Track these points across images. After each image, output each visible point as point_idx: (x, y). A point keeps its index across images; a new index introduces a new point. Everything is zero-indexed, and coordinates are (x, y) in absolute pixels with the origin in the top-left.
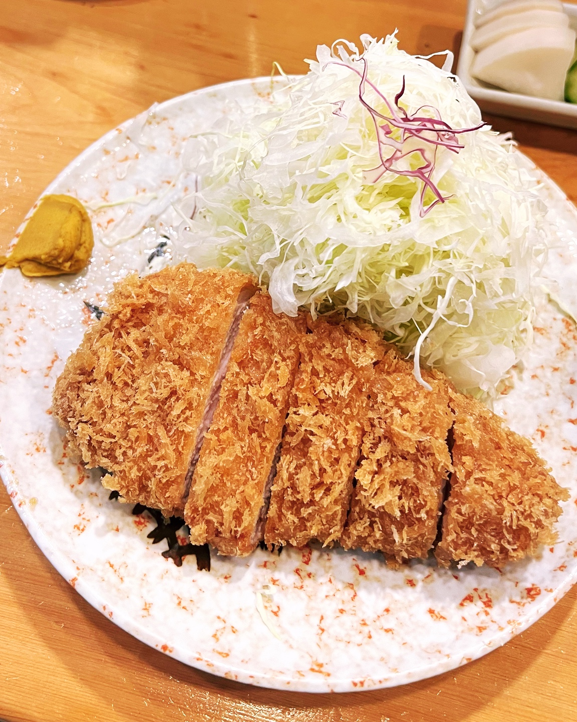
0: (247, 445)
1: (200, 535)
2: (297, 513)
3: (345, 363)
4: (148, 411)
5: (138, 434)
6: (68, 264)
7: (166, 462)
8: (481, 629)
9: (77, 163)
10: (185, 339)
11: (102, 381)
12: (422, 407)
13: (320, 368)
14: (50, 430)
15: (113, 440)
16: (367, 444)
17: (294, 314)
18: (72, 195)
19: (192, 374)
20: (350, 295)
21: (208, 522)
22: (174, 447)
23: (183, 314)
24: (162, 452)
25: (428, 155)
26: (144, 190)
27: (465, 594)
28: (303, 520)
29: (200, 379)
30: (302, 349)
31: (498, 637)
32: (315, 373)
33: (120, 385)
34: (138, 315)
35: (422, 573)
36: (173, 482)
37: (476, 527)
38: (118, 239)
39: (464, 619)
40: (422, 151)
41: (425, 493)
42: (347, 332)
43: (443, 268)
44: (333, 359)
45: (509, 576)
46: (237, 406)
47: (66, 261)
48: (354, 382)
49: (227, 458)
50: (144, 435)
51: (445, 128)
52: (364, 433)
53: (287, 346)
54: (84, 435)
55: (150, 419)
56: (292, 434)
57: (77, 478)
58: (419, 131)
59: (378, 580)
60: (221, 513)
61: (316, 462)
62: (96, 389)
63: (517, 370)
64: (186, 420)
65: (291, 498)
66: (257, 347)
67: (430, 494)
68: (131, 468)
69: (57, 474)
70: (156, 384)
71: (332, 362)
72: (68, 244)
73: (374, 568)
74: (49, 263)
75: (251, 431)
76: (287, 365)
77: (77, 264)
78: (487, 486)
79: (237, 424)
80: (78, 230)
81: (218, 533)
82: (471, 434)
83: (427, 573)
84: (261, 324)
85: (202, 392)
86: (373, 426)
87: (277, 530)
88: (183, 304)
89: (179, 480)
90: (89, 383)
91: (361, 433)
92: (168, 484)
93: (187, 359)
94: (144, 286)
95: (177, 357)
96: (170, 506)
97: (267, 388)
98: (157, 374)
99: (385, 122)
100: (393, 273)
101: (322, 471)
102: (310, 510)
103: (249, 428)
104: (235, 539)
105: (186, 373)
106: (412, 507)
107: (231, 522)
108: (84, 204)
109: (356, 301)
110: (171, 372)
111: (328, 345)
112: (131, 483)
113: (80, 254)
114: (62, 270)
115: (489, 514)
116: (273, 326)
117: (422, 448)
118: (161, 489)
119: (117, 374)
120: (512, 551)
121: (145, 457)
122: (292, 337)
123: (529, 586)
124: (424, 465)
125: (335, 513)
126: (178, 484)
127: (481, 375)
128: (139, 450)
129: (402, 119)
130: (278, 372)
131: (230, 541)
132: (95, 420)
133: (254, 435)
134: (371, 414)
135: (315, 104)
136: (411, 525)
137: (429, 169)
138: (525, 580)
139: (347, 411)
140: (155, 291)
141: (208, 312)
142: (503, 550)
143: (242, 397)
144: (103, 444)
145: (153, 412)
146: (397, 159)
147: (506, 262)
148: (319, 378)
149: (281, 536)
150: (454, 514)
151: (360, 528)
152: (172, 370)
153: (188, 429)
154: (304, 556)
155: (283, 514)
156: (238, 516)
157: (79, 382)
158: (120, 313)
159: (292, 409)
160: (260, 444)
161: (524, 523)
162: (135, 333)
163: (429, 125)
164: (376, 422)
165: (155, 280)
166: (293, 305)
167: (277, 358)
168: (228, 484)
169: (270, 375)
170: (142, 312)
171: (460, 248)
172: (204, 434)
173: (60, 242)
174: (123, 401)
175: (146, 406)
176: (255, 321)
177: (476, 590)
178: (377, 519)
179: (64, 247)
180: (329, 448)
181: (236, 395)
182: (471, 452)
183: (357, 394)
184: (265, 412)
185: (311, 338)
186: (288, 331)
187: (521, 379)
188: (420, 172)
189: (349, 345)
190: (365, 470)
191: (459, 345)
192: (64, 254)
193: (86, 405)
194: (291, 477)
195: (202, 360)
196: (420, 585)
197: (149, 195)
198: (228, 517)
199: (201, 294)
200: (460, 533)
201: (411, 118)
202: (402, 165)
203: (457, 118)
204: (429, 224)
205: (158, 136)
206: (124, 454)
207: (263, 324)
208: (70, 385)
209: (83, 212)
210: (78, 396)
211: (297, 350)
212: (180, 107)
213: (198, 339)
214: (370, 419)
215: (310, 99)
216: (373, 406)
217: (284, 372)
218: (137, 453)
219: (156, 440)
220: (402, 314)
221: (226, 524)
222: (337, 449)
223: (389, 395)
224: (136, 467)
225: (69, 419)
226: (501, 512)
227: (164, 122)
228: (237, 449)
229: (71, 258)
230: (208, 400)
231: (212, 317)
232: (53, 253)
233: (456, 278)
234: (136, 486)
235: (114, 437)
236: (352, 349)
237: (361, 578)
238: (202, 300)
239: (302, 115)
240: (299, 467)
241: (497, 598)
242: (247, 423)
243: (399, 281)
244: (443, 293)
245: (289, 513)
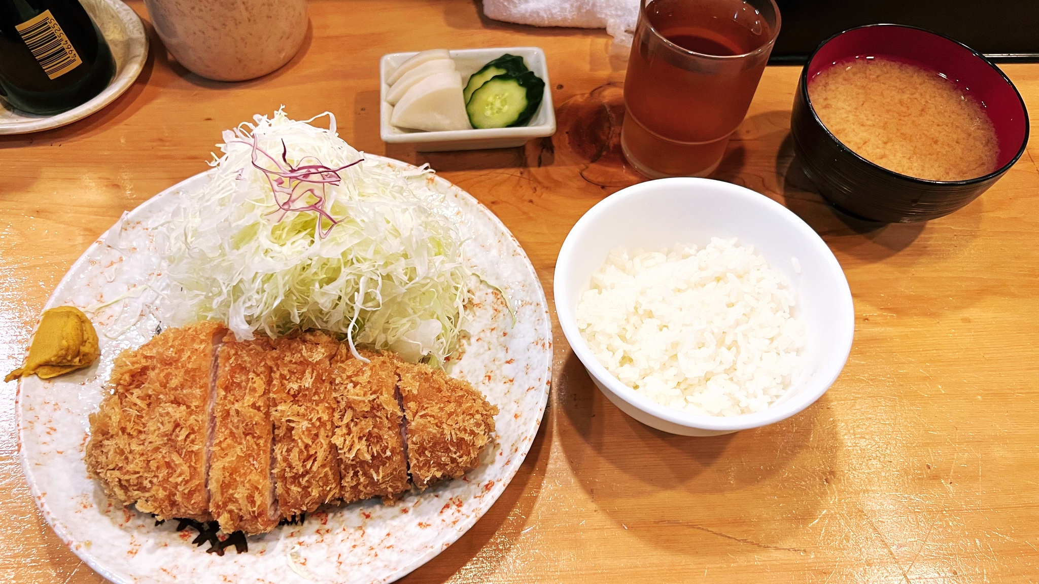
0: (245, 446)
1: (226, 523)
2: (300, 484)
3: (304, 363)
4: (162, 445)
5: (157, 464)
6: (77, 359)
7: (183, 477)
8: (454, 523)
9: (67, 278)
10: (174, 382)
11: (117, 434)
12: (368, 376)
13: (285, 372)
14: (93, 491)
15: (138, 475)
16: (337, 415)
17: (252, 338)
18: (71, 304)
19: (188, 407)
20: (291, 312)
21: (231, 512)
22: (188, 464)
23: (171, 364)
24: (179, 471)
25: (317, 192)
26: (135, 285)
27: (444, 504)
28: (305, 488)
29: (195, 409)
30: (270, 363)
31: (467, 523)
32: (283, 377)
33: (135, 434)
34: (138, 378)
35: (412, 502)
36: (194, 491)
37: (430, 450)
38: (120, 330)
39: (443, 521)
40: (311, 190)
41: (386, 437)
42: (304, 341)
43: (353, 272)
44: (295, 363)
45: (474, 481)
46: (231, 421)
47: (74, 357)
48: (314, 375)
49: (231, 458)
50: (162, 462)
51: (326, 170)
52: (334, 410)
53: (258, 364)
54: (114, 478)
55: (164, 450)
56: (279, 428)
57: (124, 518)
58: (306, 176)
59: (380, 517)
60: (236, 501)
61: (299, 441)
62: (114, 442)
63: (467, 339)
64: (193, 442)
65: (289, 475)
66: (235, 373)
67: (390, 438)
68: (158, 490)
69: (106, 520)
70: (162, 423)
71: (295, 366)
72: (71, 343)
73: (377, 511)
74: (60, 362)
75: (246, 435)
76: (262, 379)
77: (85, 357)
78: (429, 419)
79: (234, 433)
80: (78, 329)
81: (241, 518)
82: (411, 385)
83: (416, 500)
84: (234, 355)
85: (200, 418)
86: (338, 402)
87: (289, 503)
88: (167, 357)
89: (199, 488)
90: (108, 439)
91: (331, 410)
92: (191, 493)
93: (181, 397)
94: (138, 355)
95: (173, 398)
96: (197, 510)
97: (249, 400)
98: (161, 415)
99: (277, 177)
100: (317, 285)
101: (307, 446)
102: (306, 479)
103: (244, 433)
104: (255, 518)
105: (183, 408)
106: (380, 451)
107: (247, 506)
108: (82, 310)
109: (297, 314)
110: (170, 410)
111: (288, 354)
112: (162, 502)
113: (85, 349)
114: (74, 366)
115: (435, 436)
116: (244, 354)
117: (376, 406)
118: (187, 498)
119: (129, 426)
120: (457, 458)
121: (166, 480)
122: (260, 356)
123: (486, 483)
124: (380, 418)
125: (326, 475)
126: (199, 491)
127: (419, 345)
128: (161, 475)
129: (290, 171)
130: (255, 385)
131: (252, 521)
132: (120, 465)
133: (248, 438)
134: (334, 395)
135: (225, 176)
136: (384, 464)
137: (321, 203)
138: (484, 480)
139: (316, 398)
140: (148, 356)
141: (189, 357)
142: (453, 460)
143: (232, 413)
144: (131, 481)
145: (165, 444)
146: (294, 201)
147: (405, 256)
148: (287, 380)
149: (294, 506)
150: (410, 446)
151: (348, 479)
152: (170, 408)
153: (195, 448)
154: (322, 520)
155: (289, 489)
156: (251, 500)
157: (101, 442)
158: (120, 379)
159: (272, 409)
160: (255, 442)
161: (462, 435)
162: (137, 392)
163: (313, 170)
164: (339, 399)
165: (146, 348)
166: (247, 331)
167: (251, 375)
168: (238, 479)
169: (250, 390)
170: (141, 375)
171: (363, 254)
172: (211, 448)
173: (64, 343)
174: (140, 444)
175: (159, 442)
176: (228, 352)
177: (451, 499)
178: (358, 469)
179: (69, 345)
180: (307, 428)
181: (227, 414)
182: (415, 398)
183: (320, 383)
184: (250, 417)
185: (275, 353)
186: (257, 354)
187: (469, 344)
188: (314, 207)
189: (304, 349)
190: (338, 435)
191: (396, 328)
192: (70, 351)
193: (109, 456)
194: (285, 460)
195: (192, 394)
196: (411, 511)
197: (140, 288)
198: (243, 503)
199: (181, 345)
200: (419, 458)
201: (296, 169)
202: (299, 204)
203: (335, 161)
204: (333, 243)
205: (136, 238)
206: (151, 482)
207: (236, 354)
208: (94, 445)
209: (80, 315)
210: (102, 451)
211: (266, 366)
212: (150, 210)
213: (187, 380)
214: (334, 398)
215: (222, 173)
216: (335, 388)
217: (259, 384)
218: (160, 479)
219: (172, 464)
220: (336, 314)
221: (244, 508)
222: (315, 427)
223: (344, 376)
224: (161, 489)
225: (98, 471)
226: (442, 434)
227: (138, 225)
228: (238, 450)
229: (78, 353)
230: (209, 424)
231: (193, 360)
232: (60, 353)
233: (366, 277)
234: (166, 503)
235: (138, 473)
236: (307, 352)
237: (368, 520)
238: (183, 350)
239: (219, 186)
240: (289, 451)
241: (466, 499)
242: (241, 430)
243: (322, 290)
244: (358, 290)
245: (293, 486)
